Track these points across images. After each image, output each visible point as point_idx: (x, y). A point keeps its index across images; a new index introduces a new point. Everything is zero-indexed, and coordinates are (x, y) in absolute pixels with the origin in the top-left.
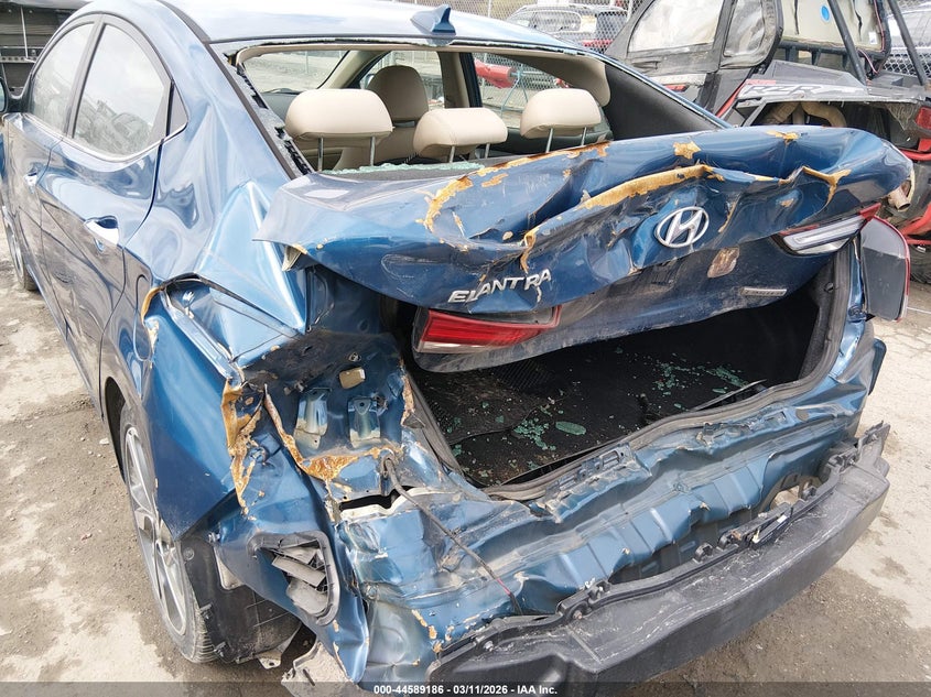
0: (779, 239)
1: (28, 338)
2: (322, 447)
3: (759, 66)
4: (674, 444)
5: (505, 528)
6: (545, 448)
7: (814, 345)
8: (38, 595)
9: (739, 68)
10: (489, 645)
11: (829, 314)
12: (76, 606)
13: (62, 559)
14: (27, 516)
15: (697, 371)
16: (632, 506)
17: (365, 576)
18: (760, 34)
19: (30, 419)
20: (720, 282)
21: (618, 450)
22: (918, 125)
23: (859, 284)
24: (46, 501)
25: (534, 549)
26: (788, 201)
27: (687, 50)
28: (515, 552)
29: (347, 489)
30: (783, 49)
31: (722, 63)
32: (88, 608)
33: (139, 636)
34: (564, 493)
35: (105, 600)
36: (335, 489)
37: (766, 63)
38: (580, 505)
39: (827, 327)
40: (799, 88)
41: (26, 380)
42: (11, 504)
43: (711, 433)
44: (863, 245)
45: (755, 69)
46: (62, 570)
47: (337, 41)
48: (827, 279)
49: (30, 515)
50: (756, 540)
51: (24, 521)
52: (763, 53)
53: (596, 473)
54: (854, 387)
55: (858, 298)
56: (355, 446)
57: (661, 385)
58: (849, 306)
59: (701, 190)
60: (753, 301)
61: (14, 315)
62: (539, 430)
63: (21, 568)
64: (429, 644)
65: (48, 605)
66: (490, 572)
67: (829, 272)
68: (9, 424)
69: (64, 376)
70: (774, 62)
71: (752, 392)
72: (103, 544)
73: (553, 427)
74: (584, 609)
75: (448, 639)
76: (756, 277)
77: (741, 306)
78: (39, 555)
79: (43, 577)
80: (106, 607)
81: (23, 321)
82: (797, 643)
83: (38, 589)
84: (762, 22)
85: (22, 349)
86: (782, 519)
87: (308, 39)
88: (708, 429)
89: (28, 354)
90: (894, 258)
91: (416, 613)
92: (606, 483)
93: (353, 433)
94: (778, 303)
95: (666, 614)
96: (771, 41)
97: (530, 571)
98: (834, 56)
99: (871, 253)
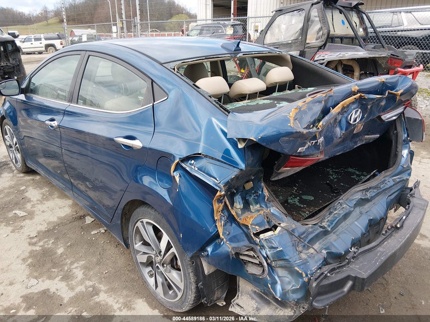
0: (379, 117)
1: (34, 194)
2: (243, 213)
3: (322, 46)
4: (357, 197)
5: (314, 234)
6: (302, 206)
7: (392, 155)
8: (97, 299)
9: (314, 48)
10: (329, 275)
11: (396, 142)
12: (116, 301)
13: (100, 283)
14: (75, 268)
15: (341, 170)
16: (348, 221)
17: (273, 258)
18: (321, 33)
19: (54, 228)
20: (358, 135)
21: (340, 201)
22: (389, 65)
23: (406, 130)
24: (80, 261)
25: (324, 241)
26: (383, 103)
27: (290, 42)
28: (317, 243)
29: (257, 227)
30: (331, 39)
31: (306, 46)
32: (121, 300)
33: (149, 307)
34: (327, 220)
35: (127, 296)
36: (252, 228)
37: (325, 45)
38: (334, 223)
39: (397, 147)
40: (340, 54)
41: (43, 212)
42: (66, 264)
43: (368, 191)
44: (405, 116)
45: (320, 48)
46: (103, 287)
47: (206, 59)
48: (394, 129)
49: (76, 268)
50: (398, 226)
51: (74, 270)
52: (323, 41)
53: (335, 211)
54: (408, 168)
55: (406, 135)
56: (253, 211)
57: (331, 177)
58: (403, 139)
59: (359, 102)
60: (367, 141)
61: (22, 185)
62: (296, 200)
63: (84, 290)
64: (303, 279)
65: (104, 302)
66: (316, 250)
67: (394, 127)
68: (46, 231)
69: (60, 208)
70: (328, 44)
71: (374, 175)
72: (114, 274)
73: (301, 198)
74: (353, 258)
75: (309, 276)
76: (369, 131)
77: (363, 143)
78: (89, 283)
79: (96, 292)
80: (129, 299)
81: (27, 186)
82: (399, 268)
83: (96, 297)
84: (321, 29)
85: (34, 199)
86: (404, 218)
87: (196, 59)
88: (367, 190)
89: (38, 200)
90: (418, 119)
91: (296, 268)
92: (340, 214)
93: (251, 206)
94: (376, 140)
95: (380, 255)
96: (326, 36)
97: (326, 249)
98: (348, 39)
99: (409, 118)
